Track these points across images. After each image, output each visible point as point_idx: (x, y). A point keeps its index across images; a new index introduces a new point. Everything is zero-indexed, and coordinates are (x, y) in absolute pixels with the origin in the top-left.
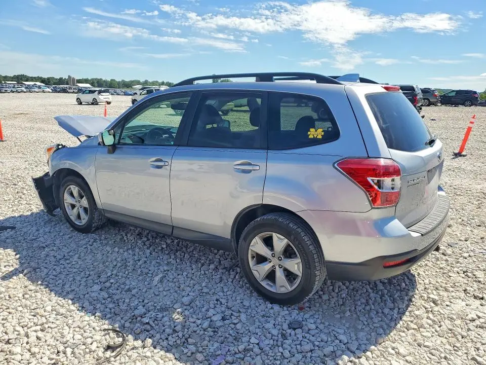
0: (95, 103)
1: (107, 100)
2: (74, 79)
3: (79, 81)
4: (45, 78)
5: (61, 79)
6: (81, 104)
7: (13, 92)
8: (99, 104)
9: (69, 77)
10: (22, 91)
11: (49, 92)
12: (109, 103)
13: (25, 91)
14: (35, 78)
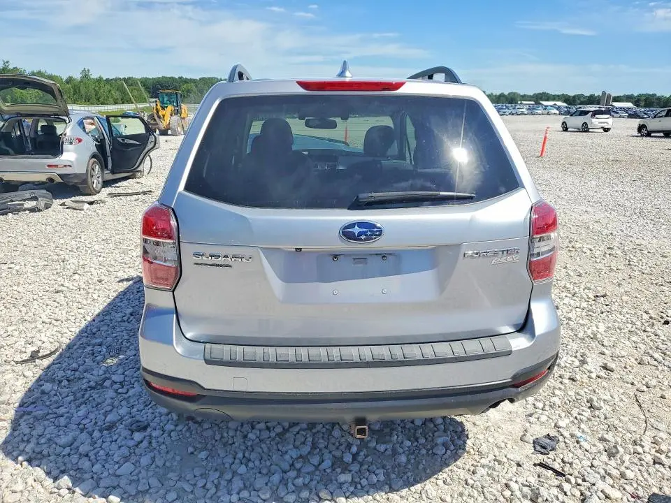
0: (585, 129)
1: (603, 125)
2: (609, 96)
3: (617, 99)
4: (570, 96)
5: (592, 96)
6: (566, 129)
7: (513, 114)
8: (590, 130)
9: (604, 93)
10: (523, 114)
11: (555, 114)
12: (606, 130)
13: (526, 113)
14: (558, 96)
